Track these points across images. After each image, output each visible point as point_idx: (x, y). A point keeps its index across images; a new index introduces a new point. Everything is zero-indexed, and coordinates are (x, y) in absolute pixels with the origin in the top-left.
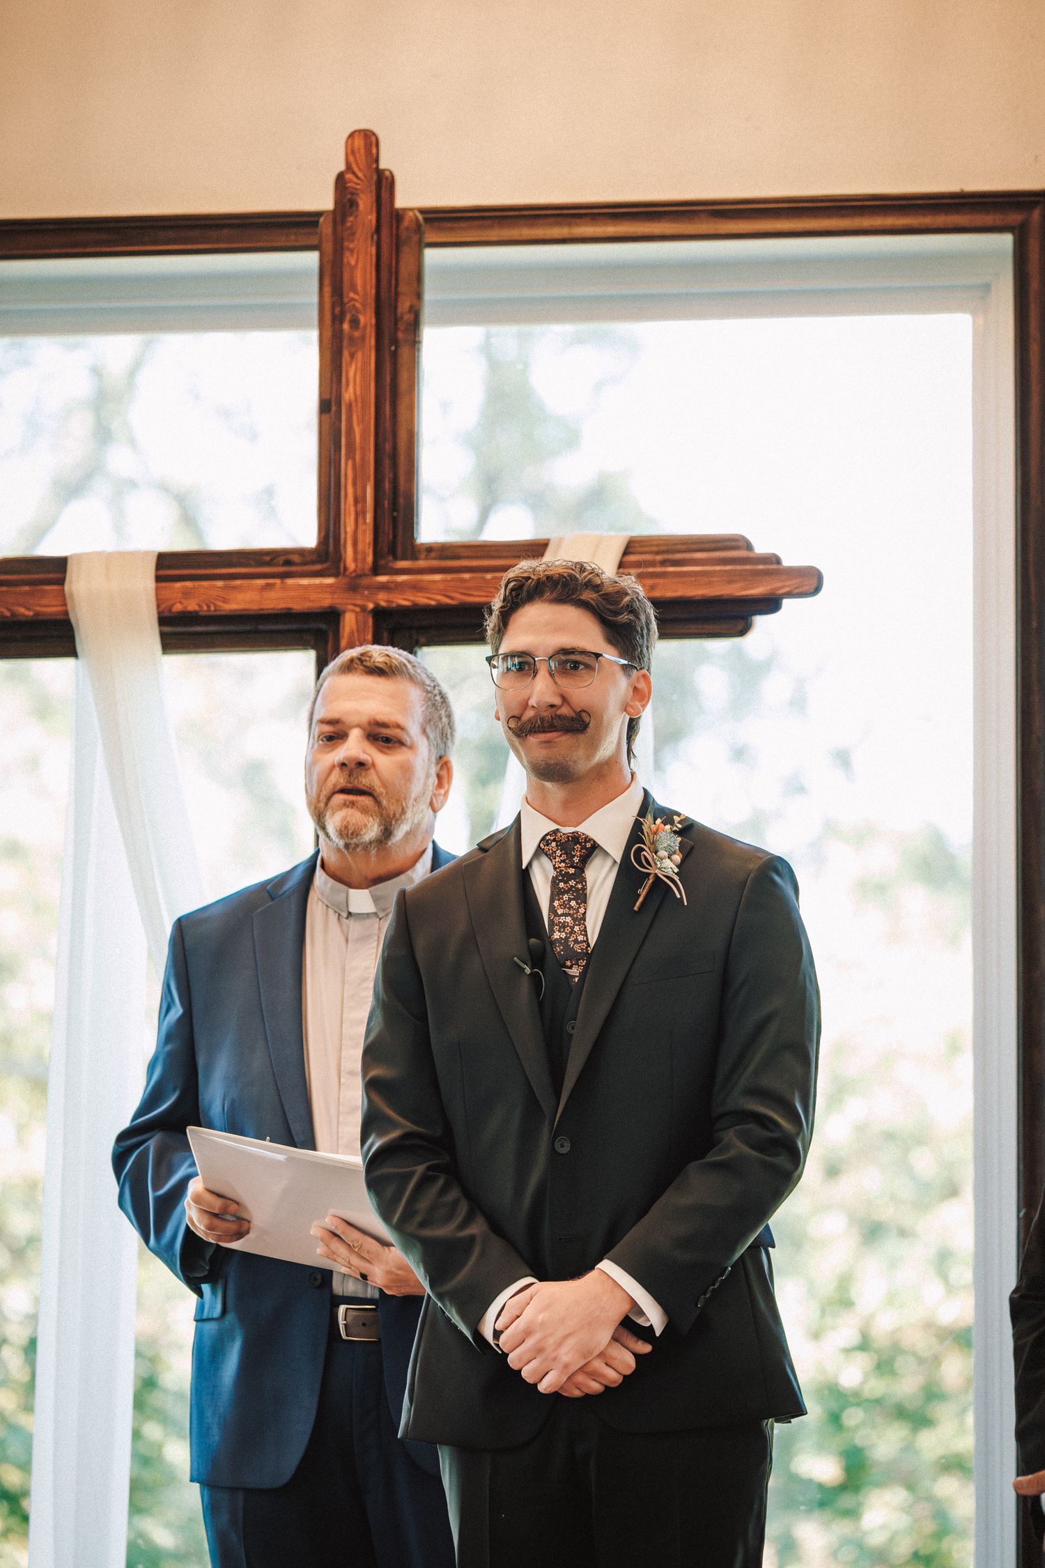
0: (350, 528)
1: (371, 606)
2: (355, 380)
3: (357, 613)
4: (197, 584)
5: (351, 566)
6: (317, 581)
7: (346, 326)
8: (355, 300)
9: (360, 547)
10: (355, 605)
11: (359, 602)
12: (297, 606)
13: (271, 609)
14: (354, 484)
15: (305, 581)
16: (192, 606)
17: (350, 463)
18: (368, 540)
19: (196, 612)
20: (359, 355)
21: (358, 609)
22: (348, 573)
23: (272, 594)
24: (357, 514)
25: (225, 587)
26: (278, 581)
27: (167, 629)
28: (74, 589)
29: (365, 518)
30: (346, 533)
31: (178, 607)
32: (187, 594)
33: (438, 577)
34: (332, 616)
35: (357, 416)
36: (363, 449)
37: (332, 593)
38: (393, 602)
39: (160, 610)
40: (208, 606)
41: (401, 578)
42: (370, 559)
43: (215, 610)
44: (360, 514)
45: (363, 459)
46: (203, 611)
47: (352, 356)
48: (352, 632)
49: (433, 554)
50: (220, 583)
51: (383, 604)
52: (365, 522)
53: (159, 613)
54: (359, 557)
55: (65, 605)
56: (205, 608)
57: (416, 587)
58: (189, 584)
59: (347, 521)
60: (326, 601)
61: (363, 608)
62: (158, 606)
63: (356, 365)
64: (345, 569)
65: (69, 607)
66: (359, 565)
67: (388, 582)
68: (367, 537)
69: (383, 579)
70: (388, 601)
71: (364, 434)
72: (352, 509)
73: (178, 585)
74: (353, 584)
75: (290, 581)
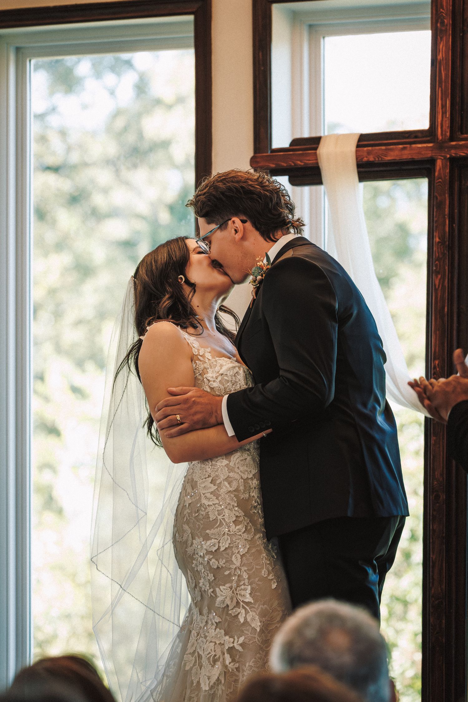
0: (440, 120)
1: (448, 156)
2: (442, 49)
3: (442, 159)
4: (374, 148)
5: (440, 137)
6: (425, 145)
7: (439, 25)
8: (443, 13)
9: (444, 128)
10: (441, 156)
11: (443, 155)
12: (417, 157)
13: (406, 159)
14: (442, 99)
15: (420, 146)
16: (371, 159)
17: (440, 89)
18: (447, 125)
19: (373, 161)
20: (444, 38)
21: (443, 158)
22: (439, 141)
23: (406, 152)
24: (442, 113)
25: (386, 149)
26: (408, 146)
27: (362, 170)
28: (321, 151)
29: (446, 115)
30: (438, 122)
31: (365, 159)
32: (369, 153)
34: (432, 161)
35: (443, 67)
36: (446, 82)
37: (432, 150)
38: (458, 154)
39: (358, 160)
40: (378, 158)
42: (448, 134)
43: (381, 160)
44: (444, 113)
45: (445, 86)
46: (376, 161)
47: (441, 38)
48: (440, 169)
50: (383, 148)
51: (453, 155)
52: (446, 117)
53: (357, 162)
54: (444, 133)
55: (317, 160)
56: (377, 159)
58: (370, 148)
59: (439, 116)
60: (429, 154)
61: (445, 157)
62: (357, 159)
63: (443, 43)
64: (438, 139)
65: (319, 161)
66: (443, 137)
67: (456, 145)
68: (447, 123)
69: (452, 143)
70: (455, 154)
71: (446, 75)
72: (441, 110)
73: (365, 149)
74: (441, 146)
75: (414, 146)
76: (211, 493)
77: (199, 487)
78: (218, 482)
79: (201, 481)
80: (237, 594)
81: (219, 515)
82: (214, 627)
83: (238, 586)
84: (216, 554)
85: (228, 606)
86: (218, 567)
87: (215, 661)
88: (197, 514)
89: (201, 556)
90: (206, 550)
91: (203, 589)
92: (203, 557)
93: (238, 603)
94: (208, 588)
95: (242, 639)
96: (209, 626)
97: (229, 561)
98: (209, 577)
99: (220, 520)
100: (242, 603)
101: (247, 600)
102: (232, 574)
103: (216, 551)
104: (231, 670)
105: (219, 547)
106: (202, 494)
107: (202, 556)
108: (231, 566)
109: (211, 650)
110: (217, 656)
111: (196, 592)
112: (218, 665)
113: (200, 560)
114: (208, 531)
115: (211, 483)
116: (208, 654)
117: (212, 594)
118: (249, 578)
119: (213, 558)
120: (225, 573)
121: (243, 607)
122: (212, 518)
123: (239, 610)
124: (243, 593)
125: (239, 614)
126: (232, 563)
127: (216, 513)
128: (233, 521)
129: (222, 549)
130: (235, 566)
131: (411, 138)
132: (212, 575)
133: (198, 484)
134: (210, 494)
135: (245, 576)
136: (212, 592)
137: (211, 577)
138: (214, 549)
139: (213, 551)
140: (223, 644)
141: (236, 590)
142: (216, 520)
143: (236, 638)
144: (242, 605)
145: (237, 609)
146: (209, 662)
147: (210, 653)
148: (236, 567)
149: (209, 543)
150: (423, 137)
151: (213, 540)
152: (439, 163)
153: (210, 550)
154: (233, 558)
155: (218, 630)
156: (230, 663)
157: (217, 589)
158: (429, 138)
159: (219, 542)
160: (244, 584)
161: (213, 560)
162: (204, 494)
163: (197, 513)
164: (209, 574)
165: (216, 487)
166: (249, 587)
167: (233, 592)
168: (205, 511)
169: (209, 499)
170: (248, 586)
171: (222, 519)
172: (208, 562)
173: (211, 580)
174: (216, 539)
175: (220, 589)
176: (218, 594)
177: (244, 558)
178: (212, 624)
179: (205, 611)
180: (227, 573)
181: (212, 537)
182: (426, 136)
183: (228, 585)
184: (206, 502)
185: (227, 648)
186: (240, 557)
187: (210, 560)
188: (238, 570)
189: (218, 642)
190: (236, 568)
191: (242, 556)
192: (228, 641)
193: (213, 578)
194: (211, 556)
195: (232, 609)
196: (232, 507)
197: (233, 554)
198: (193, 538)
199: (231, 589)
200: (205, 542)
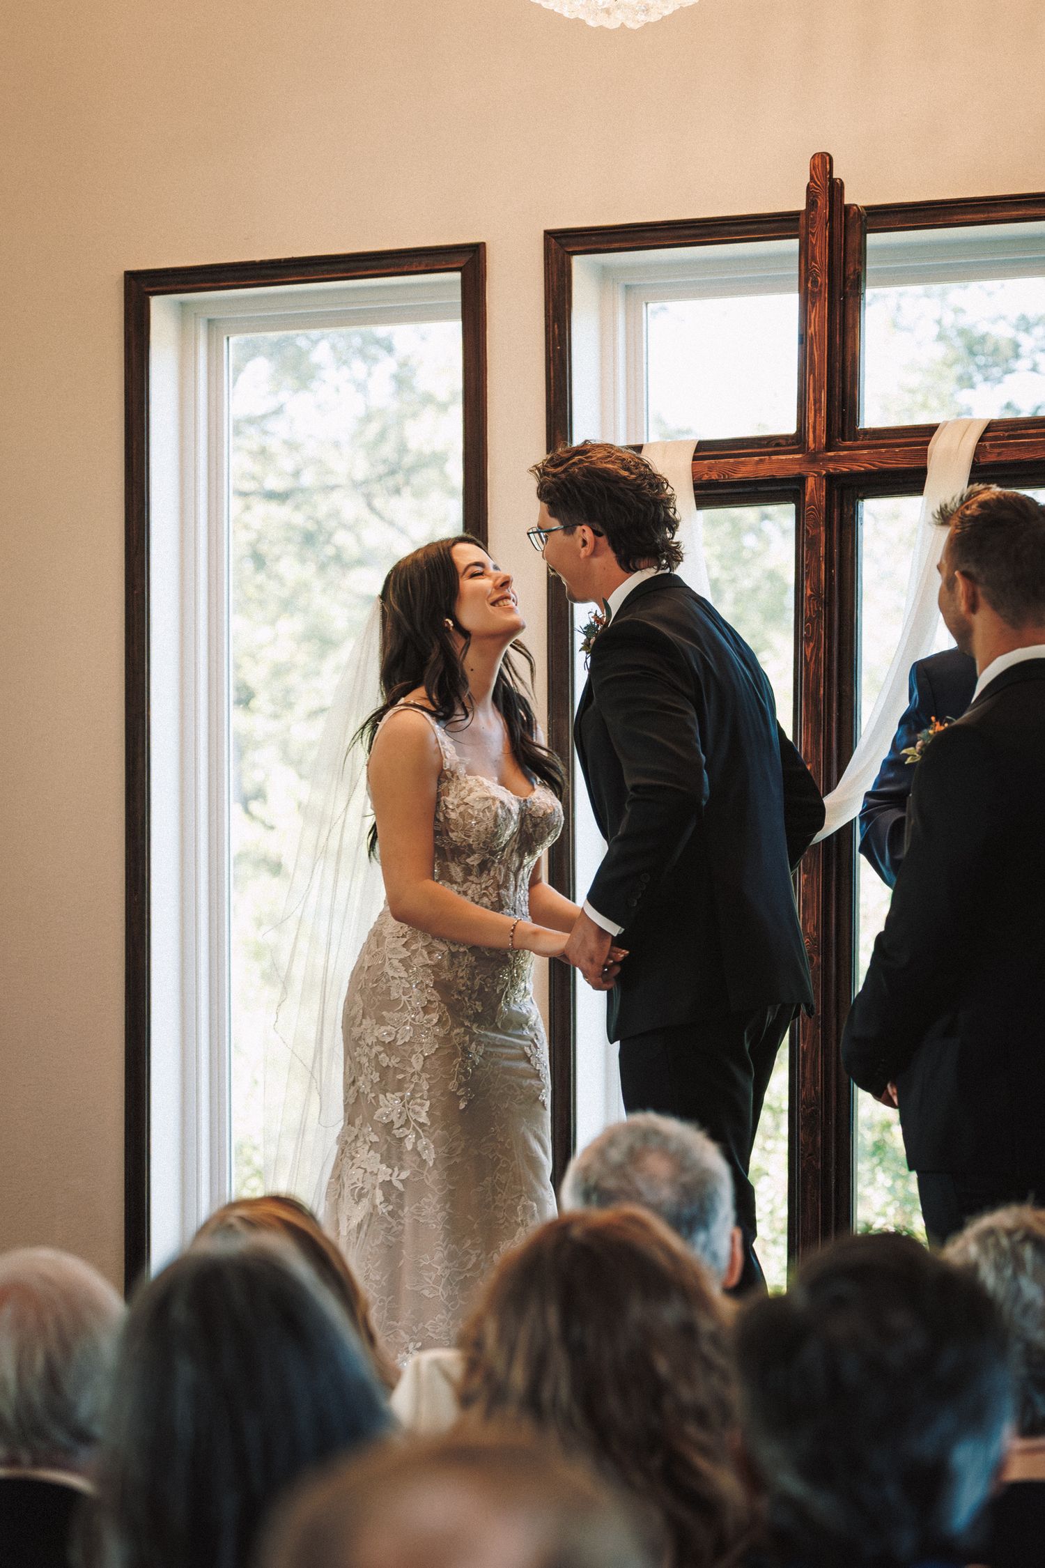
1: (824, 472)
3: (815, 477)
4: (718, 462)
5: (812, 447)
6: (791, 457)
9: (817, 434)
10: (814, 472)
11: (817, 470)
12: (780, 474)
15: (783, 457)
16: (715, 476)
18: (822, 430)
19: (717, 480)
21: (816, 475)
22: (809, 449)
23: (763, 465)
24: (815, 411)
25: (736, 463)
26: (767, 456)
27: (700, 494)
29: (820, 413)
30: (809, 424)
33: (865, 452)
34: (801, 480)
36: (820, 369)
37: (800, 464)
38: (839, 469)
40: (725, 476)
41: (842, 453)
42: (824, 441)
43: (729, 479)
46: (721, 479)
48: (812, 490)
49: (868, 436)
50: (733, 460)
51: (833, 471)
53: (694, 480)
54: (817, 441)
56: (722, 477)
57: (853, 459)
58: (711, 461)
59: (810, 415)
60: (795, 470)
61: (819, 474)
66: (817, 447)
67: (835, 456)
68: (822, 426)
69: (830, 454)
70: (836, 469)
72: (813, 407)
73: (704, 462)
74: (813, 458)
75: (774, 457)
76: (401, 961)
77: (386, 947)
78: (413, 947)
79: (391, 939)
80: (409, 1109)
81: (404, 994)
82: (367, 1148)
83: (412, 1097)
84: (390, 1047)
85: (392, 1122)
86: (388, 1066)
87: (361, 1196)
88: (375, 985)
89: (368, 1045)
90: (377, 1038)
91: (361, 1090)
92: (371, 1047)
93: (407, 1121)
94: (369, 1091)
95: (404, 1175)
96: (359, 1143)
97: (405, 1061)
98: (372, 1077)
99: (404, 1002)
100: (413, 1123)
101: (421, 1120)
102: (408, 1079)
103: (389, 1042)
104: (380, 1213)
105: (395, 1040)
106: (387, 960)
107: (370, 1044)
108: (408, 1069)
109: (358, 1179)
110: (366, 1190)
111: (351, 1091)
112: (365, 1202)
113: (367, 1050)
114: (384, 1013)
115: (404, 946)
116: (352, 1184)
117: (373, 1101)
118: (429, 1090)
119: (383, 1051)
120: (397, 1077)
121: (414, 1129)
122: (394, 995)
123: (407, 1132)
124: (418, 1108)
125: (407, 1136)
126: (411, 1066)
127: (401, 991)
128: (422, 1008)
129: (400, 1042)
130: (414, 1070)
131: (771, 447)
132: (378, 1074)
133: (386, 943)
134: (398, 961)
135: (425, 1086)
136: (374, 1098)
137: (376, 1077)
138: (388, 1040)
139: (387, 1042)
140: (376, 1174)
141: (408, 1104)
142: (397, 1001)
143: (396, 1169)
144: (413, 1125)
145: (405, 1129)
146: (353, 1195)
147: (355, 1183)
148: (414, 1072)
149: (383, 1028)
150: (789, 445)
151: (389, 1027)
152: (811, 483)
153: (383, 1040)
154: (413, 1060)
155: (372, 1152)
156: (381, 1203)
157: (381, 1097)
158: (796, 447)
159: (397, 1032)
160: (421, 1097)
161: (383, 1055)
162: (390, 959)
163: (376, 982)
164: (374, 1072)
165: (410, 954)
166: (428, 1103)
167: (404, 1106)
168: (386, 983)
169: (396, 969)
170: (426, 1100)
171: (408, 1001)
172: (376, 1056)
173: (375, 1082)
174: (394, 1026)
175: (386, 1096)
176: (381, 1103)
177: (428, 1062)
178: (365, 1142)
179: (358, 1122)
180: (400, 1076)
181: (389, 1022)
182: (793, 444)
183: (399, 1094)
184: (391, 973)
185: (381, 1181)
186: (423, 1059)
187: (380, 1053)
188: (416, 1076)
189: (369, 1170)
190: (413, 1074)
191: (426, 1058)
192: (384, 1172)
193: (378, 1079)
194: (382, 1049)
195: (398, 1129)
196: (424, 986)
197: (413, 1052)
198: (364, 1016)
199: (402, 1101)
200: (378, 1026)
